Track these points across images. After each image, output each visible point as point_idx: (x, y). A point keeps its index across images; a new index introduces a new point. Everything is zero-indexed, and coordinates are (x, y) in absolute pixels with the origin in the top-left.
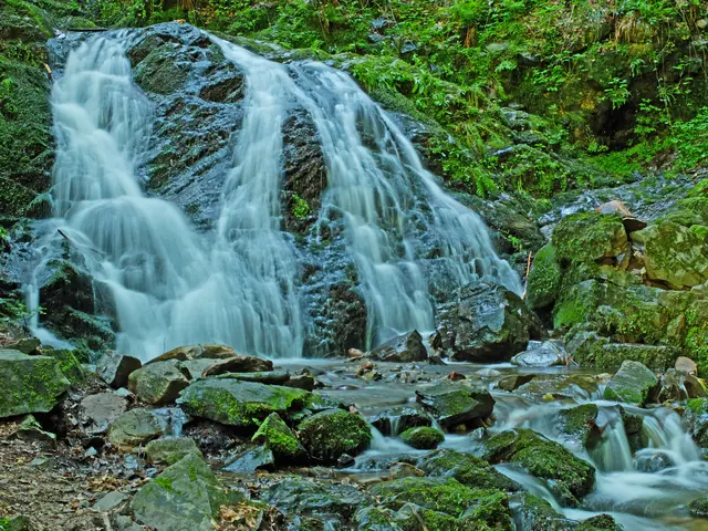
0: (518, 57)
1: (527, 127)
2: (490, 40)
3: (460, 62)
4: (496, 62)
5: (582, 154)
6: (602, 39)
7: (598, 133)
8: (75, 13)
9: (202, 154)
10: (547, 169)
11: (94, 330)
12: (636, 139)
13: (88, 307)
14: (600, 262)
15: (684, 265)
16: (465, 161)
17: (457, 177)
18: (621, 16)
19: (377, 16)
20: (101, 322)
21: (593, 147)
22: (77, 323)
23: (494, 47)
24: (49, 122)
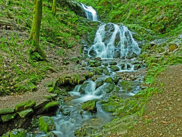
0: (151, 23)
1: (150, 32)
2: (148, 21)
3: (144, 24)
4: (148, 23)
5: (158, 35)
6: (161, 20)
7: (160, 32)
8: (106, 20)
9: (108, 38)
10: (151, 37)
11: (94, 55)
12: (166, 32)
13: (94, 53)
14: (147, 49)
15: (157, 49)
16: (139, 37)
17: (138, 39)
18: (164, 17)
19: (136, 19)
20: (95, 54)
21: (159, 34)
22: (93, 54)
23: (148, 22)
24: (95, 35)
